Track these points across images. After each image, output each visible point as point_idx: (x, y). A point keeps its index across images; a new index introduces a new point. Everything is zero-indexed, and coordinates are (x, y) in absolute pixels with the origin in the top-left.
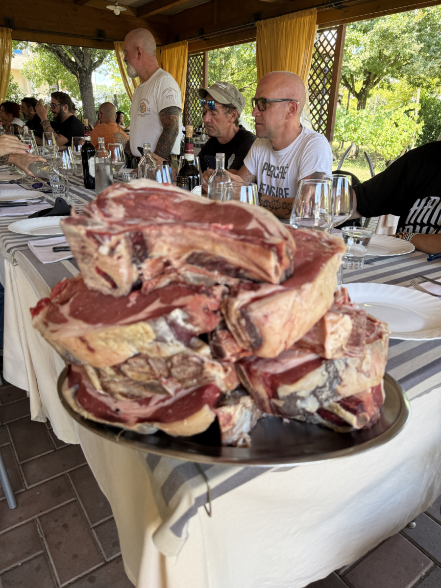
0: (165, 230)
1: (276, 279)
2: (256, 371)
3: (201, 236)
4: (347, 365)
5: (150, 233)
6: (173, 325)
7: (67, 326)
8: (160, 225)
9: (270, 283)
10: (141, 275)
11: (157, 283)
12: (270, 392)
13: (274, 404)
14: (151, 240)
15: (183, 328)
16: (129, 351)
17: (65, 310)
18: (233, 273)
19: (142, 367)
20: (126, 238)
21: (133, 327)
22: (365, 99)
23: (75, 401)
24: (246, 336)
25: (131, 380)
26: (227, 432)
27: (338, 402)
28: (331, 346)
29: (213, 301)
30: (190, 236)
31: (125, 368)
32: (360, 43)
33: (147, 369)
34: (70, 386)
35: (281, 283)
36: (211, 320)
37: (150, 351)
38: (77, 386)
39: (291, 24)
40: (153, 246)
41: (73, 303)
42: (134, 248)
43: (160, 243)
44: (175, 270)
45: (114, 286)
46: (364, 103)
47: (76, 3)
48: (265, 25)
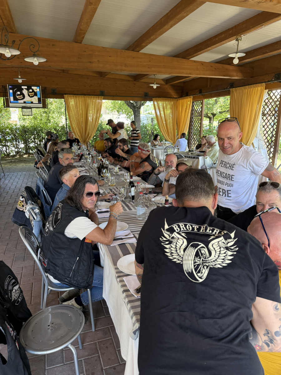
39: (250, 91)
47: (135, 81)
48: (236, 91)
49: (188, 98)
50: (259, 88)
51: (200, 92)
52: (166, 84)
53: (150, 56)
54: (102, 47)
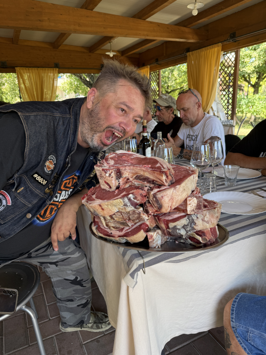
0: (127, 168)
1: (166, 184)
2: (161, 219)
3: (139, 169)
4: (197, 218)
5: (122, 169)
6: (129, 200)
7: (95, 202)
8: (125, 166)
9: (165, 186)
10: (119, 183)
11: (124, 186)
12: (166, 226)
13: (168, 231)
14: (123, 171)
15: (133, 201)
16: (115, 210)
17: (94, 196)
18: (151, 182)
19: (120, 216)
20: (114, 171)
21: (116, 200)
22: (258, 88)
23: (96, 231)
24: (156, 205)
25: (116, 221)
26: (151, 242)
27: (194, 232)
28: (189, 209)
29: (144, 192)
30: (135, 170)
31: (114, 216)
32: (252, 56)
33: (121, 216)
34: (94, 226)
35: (169, 186)
36: (144, 199)
37: (122, 209)
38: (97, 226)
39: (207, 53)
40: (123, 173)
41: (96, 194)
42: (117, 174)
43: (126, 172)
44: (131, 181)
45: (110, 187)
46: (258, 90)
47: (90, 52)
48: (193, 54)
49: (144, 68)
50: (216, 49)
51: (157, 60)
52: (122, 55)
53: (105, 16)
54: (52, 4)
